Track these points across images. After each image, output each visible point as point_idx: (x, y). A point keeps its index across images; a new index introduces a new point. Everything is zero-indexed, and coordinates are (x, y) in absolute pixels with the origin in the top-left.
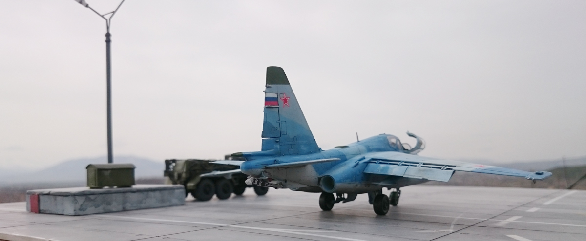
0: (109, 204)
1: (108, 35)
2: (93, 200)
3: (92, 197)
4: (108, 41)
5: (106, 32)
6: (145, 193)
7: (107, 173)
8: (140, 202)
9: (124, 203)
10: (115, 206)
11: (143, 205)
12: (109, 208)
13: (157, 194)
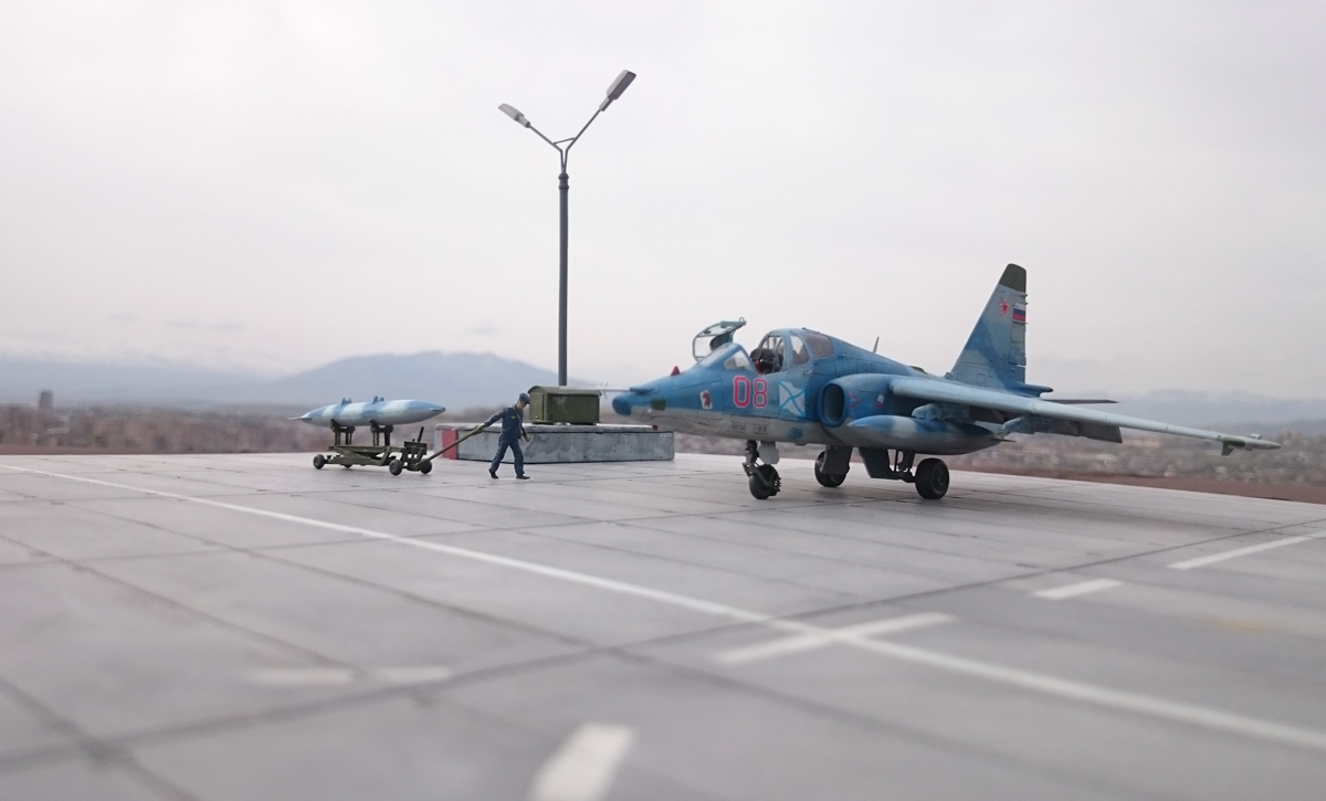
0: (565, 449)
1: (564, 178)
2: (544, 441)
3: (543, 436)
4: (564, 188)
5: (560, 172)
6: (616, 435)
7: (561, 401)
8: (609, 450)
9: (586, 449)
10: (573, 453)
11: (612, 455)
12: (565, 455)
13: (634, 437)
